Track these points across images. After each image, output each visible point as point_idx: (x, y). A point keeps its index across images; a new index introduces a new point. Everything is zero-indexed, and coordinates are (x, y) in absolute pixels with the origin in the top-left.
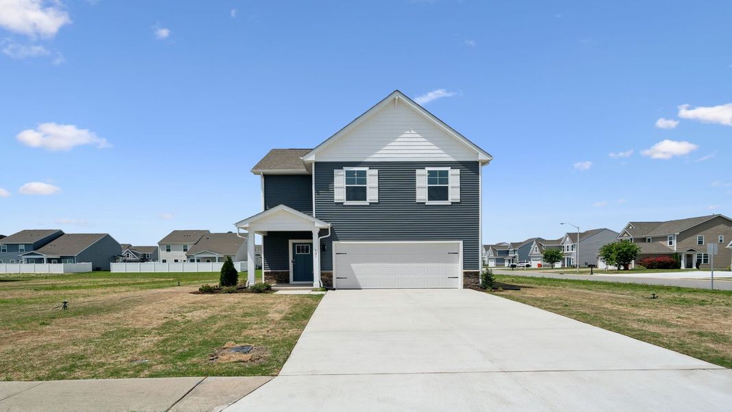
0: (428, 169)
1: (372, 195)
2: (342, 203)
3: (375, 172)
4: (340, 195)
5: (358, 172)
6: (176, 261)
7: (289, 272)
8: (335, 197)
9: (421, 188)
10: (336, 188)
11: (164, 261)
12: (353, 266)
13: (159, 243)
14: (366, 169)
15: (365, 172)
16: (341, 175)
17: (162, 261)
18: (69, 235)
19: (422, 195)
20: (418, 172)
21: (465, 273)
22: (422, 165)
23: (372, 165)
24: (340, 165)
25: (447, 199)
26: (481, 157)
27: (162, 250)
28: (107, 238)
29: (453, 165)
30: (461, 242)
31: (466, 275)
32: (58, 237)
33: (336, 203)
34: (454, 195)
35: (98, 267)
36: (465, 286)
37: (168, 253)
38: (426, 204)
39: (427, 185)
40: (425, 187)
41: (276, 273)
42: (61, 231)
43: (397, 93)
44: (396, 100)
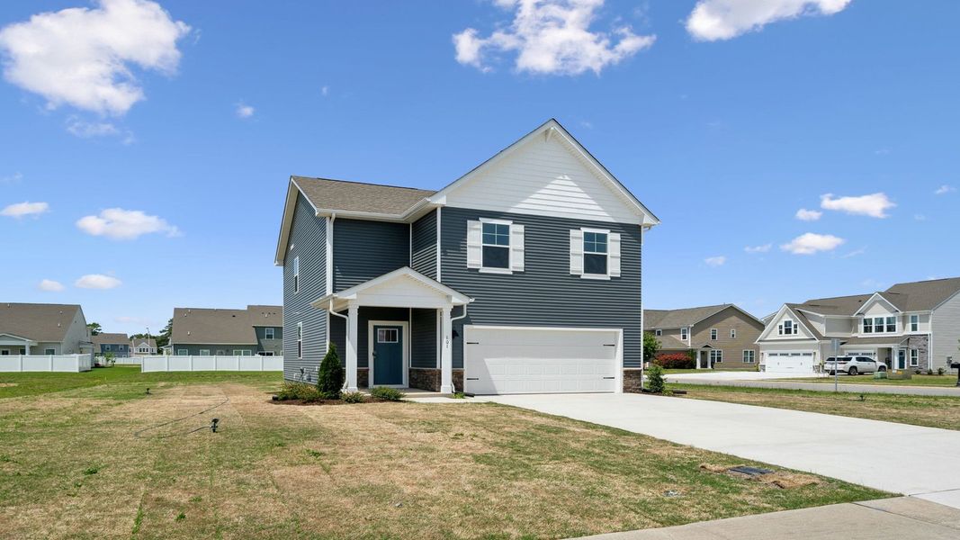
0: (584, 230)
1: (517, 261)
2: (477, 270)
3: (521, 228)
4: (475, 258)
5: (500, 226)
7: (368, 370)
8: (468, 259)
9: (576, 255)
10: (470, 246)
12: (487, 361)
14: (508, 223)
15: (507, 227)
16: (477, 229)
19: (577, 265)
20: (573, 233)
21: (626, 372)
22: (578, 224)
23: (517, 218)
24: (476, 215)
25: (605, 272)
26: (647, 220)
29: (614, 227)
30: (621, 330)
31: (627, 374)
33: (469, 269)
34: (614, 268)
36: (626, 389)
38: (582, 277)
39: (583, 252)
40: (580, 255)
43: (553, 123)
44: (551, 133)
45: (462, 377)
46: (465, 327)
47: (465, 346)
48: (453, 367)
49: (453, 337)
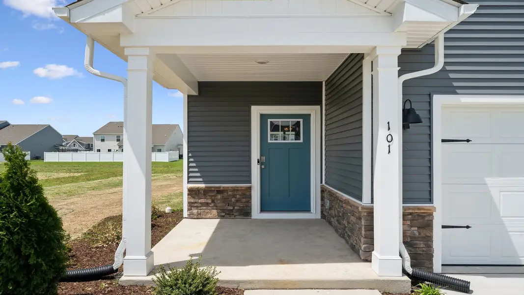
6: (109, 150)
7: (250, 188)
11: (99, 151)
13: (95, 134)
17: (96, 150)
18: (13, 126)
27: (97, 140)
28: (49, 129)
32: (4, 127)
35: (37, 156)
37: (103, 143)
41: (219, 191)
42: (6, 122)
45: (429, 225)
46: (439, 101)
47: (438, 147)
48: (405, 200)
49: (405, 127)
